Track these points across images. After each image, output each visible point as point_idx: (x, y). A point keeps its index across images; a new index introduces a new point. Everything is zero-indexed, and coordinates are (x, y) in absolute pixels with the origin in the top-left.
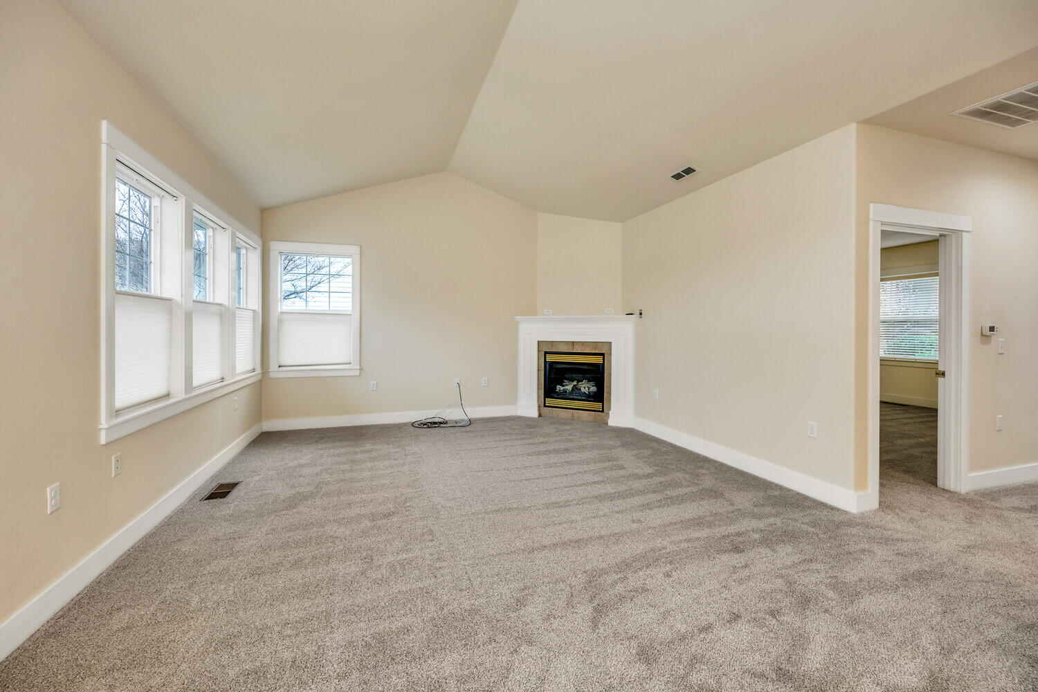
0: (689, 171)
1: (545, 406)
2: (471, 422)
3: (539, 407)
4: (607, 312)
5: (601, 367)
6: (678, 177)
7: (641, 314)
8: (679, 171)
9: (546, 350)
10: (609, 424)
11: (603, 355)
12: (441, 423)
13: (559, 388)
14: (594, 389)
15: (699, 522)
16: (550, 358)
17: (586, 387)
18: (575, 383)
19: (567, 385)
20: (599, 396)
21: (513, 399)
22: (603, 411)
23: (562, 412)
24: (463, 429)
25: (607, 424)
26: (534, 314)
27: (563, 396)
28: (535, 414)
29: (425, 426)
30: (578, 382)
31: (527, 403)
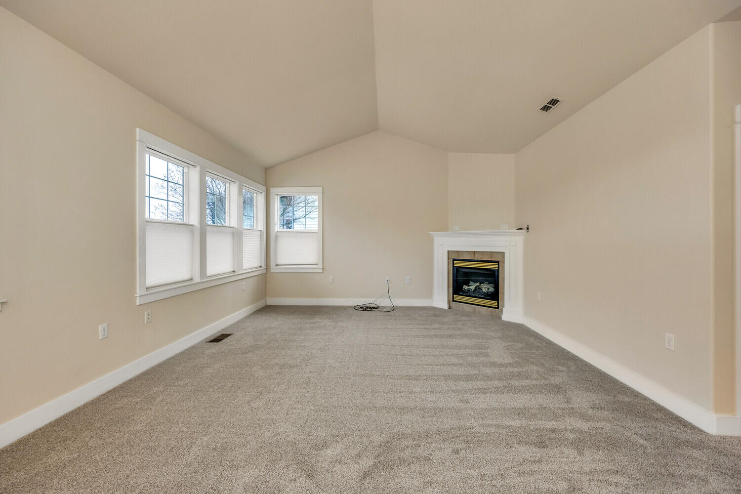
0: (554, 102)
1: (453, 301)
2: (394, 308)
3: (449, 301)
4: (502, 228)
5: (496, 273)
6: (546, 108)
7: (528, 228)
8: (545, 103)
9: (454, 257)
10: (502, 319)
11: (498, 262)
12: (374, 308)
13: (465, 287)
14: (492, 290)
15: (520, 413)
16: (457, 264)
17: (486, 288)
18: (478, 284)
19: (471, 285)
20: (495, 296)
21: (430, 295)
22: (498, 308)
23: (466, 307)
24: (387, 313)
25: (501, 318)
26: (447, 230)
27: (468, 294)
28: (446, 307)
29: (362, 309)
30: (480, 284)
31: (440, 298)
